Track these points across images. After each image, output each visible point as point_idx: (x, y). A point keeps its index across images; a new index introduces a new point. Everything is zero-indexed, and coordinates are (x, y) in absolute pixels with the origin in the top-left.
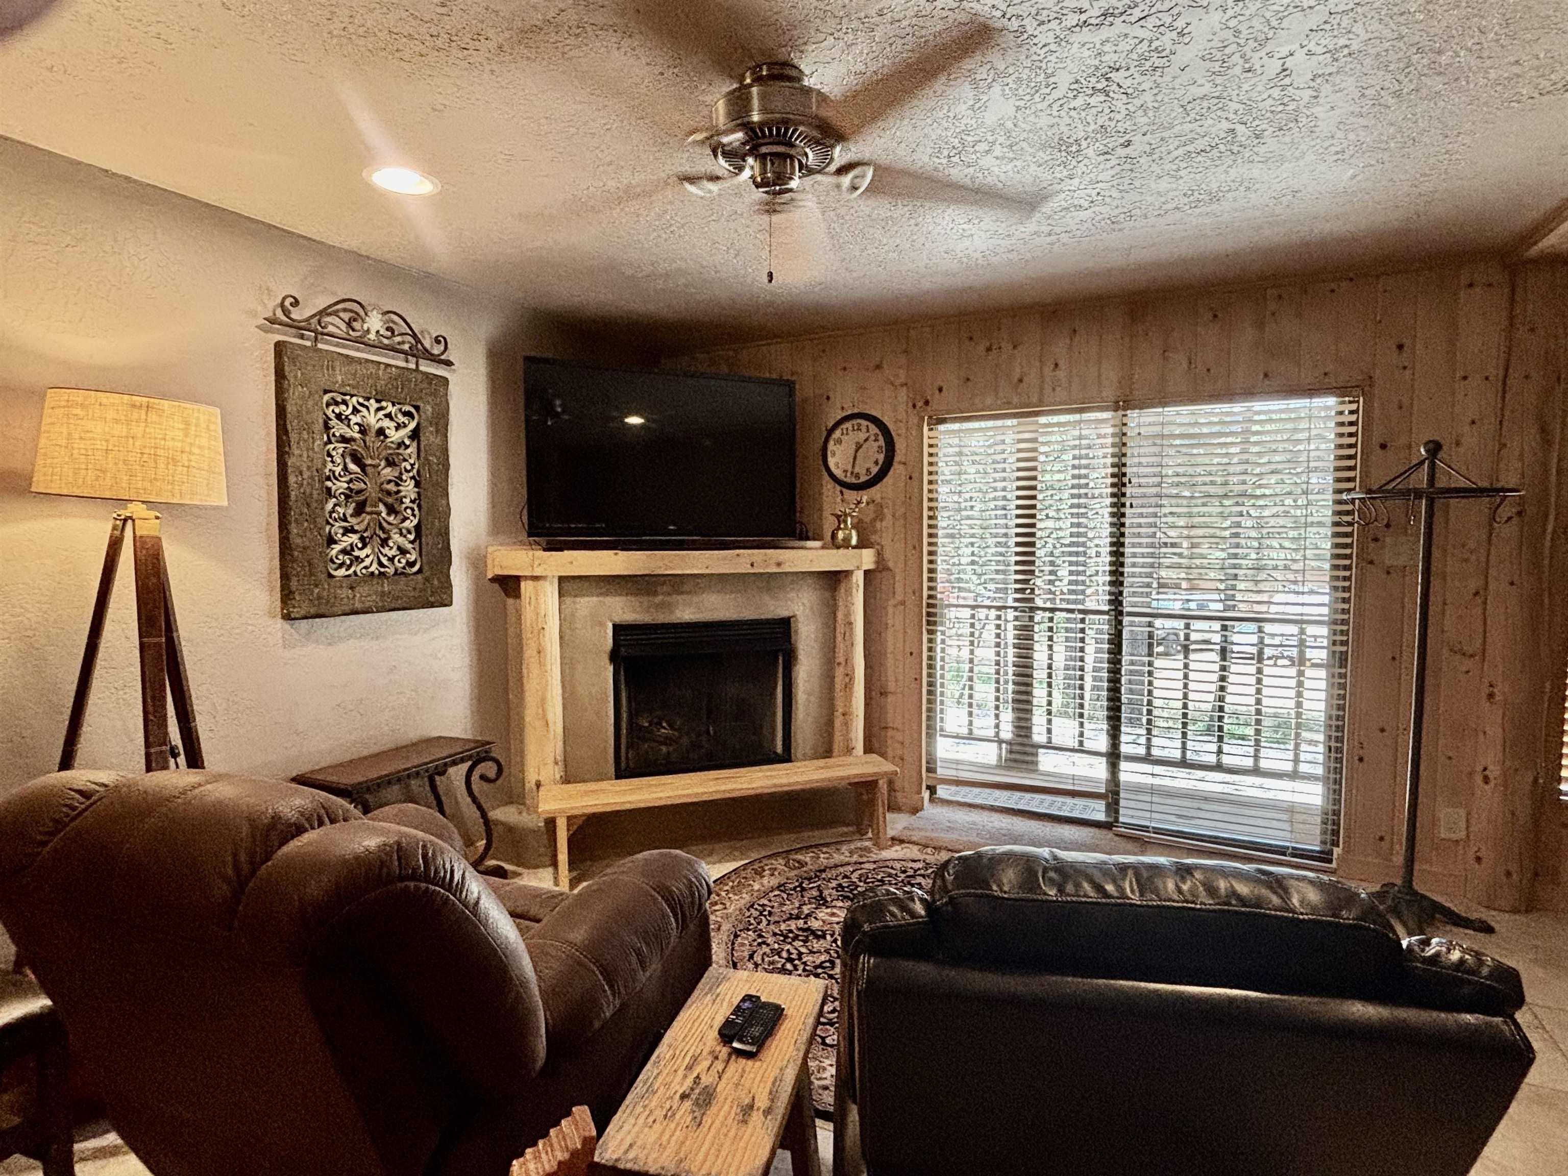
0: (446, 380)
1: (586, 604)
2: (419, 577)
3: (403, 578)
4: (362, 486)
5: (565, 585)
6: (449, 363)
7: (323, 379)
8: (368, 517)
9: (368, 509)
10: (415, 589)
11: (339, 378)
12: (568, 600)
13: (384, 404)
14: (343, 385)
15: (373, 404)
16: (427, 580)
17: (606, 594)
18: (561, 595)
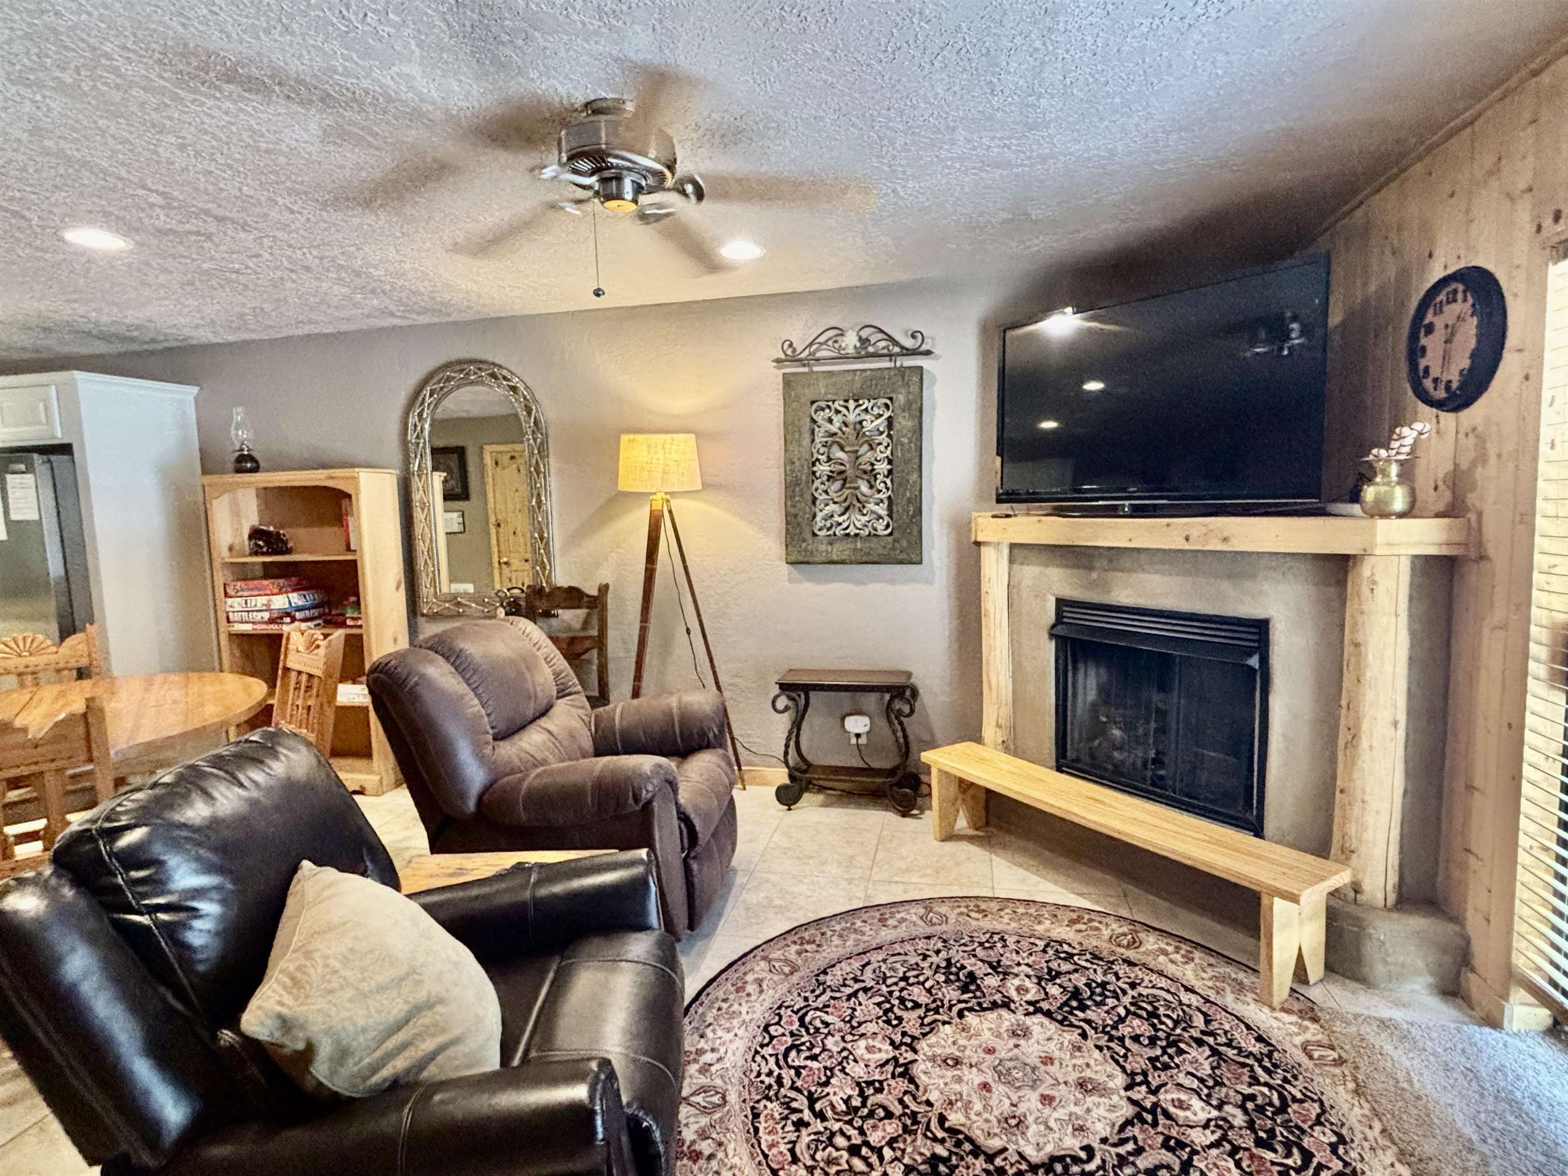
0: (921, 368)
1: (1030, 572)
2: (890, 539)
3: (875, 540)
4: (842, 468)
5: (1016, 551)
6: (928, 353)
7: (809, 394)
8: (848, 491)
9: (847, 485)
10: (884, 548)
11: (823, 391)
12: (1016, 567)
13: (861, 402)
14: (826, 394)
15: (852, 404)
16: (895, 541)
17: (1047, 566)
18: (1011, 561)
